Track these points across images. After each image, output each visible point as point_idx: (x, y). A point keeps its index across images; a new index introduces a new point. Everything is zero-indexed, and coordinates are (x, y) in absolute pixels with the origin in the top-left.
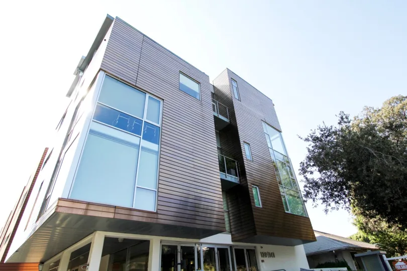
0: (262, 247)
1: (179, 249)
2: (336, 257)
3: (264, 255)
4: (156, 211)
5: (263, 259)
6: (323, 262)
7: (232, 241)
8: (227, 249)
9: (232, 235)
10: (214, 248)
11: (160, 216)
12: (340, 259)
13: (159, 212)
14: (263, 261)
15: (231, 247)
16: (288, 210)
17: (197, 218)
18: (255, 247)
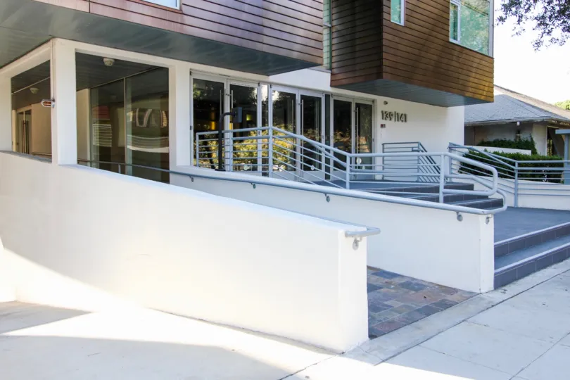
0: (386, 103)
1: (227, 89)
2: (519, 132)
3: (387, 115)
4: (178, 8)
5: (384, 122)
6: (491, 139)
7: (332, 86)
8: (320, 99)
9: (332, 74)
10: (295, 95)
11: (188, 20)
12: (524, 136)
13: (185, 9)
14: (383, 126)
15: (328, 96)
16: (455, 38)
17: (266, 31)
18: (373, 101)
